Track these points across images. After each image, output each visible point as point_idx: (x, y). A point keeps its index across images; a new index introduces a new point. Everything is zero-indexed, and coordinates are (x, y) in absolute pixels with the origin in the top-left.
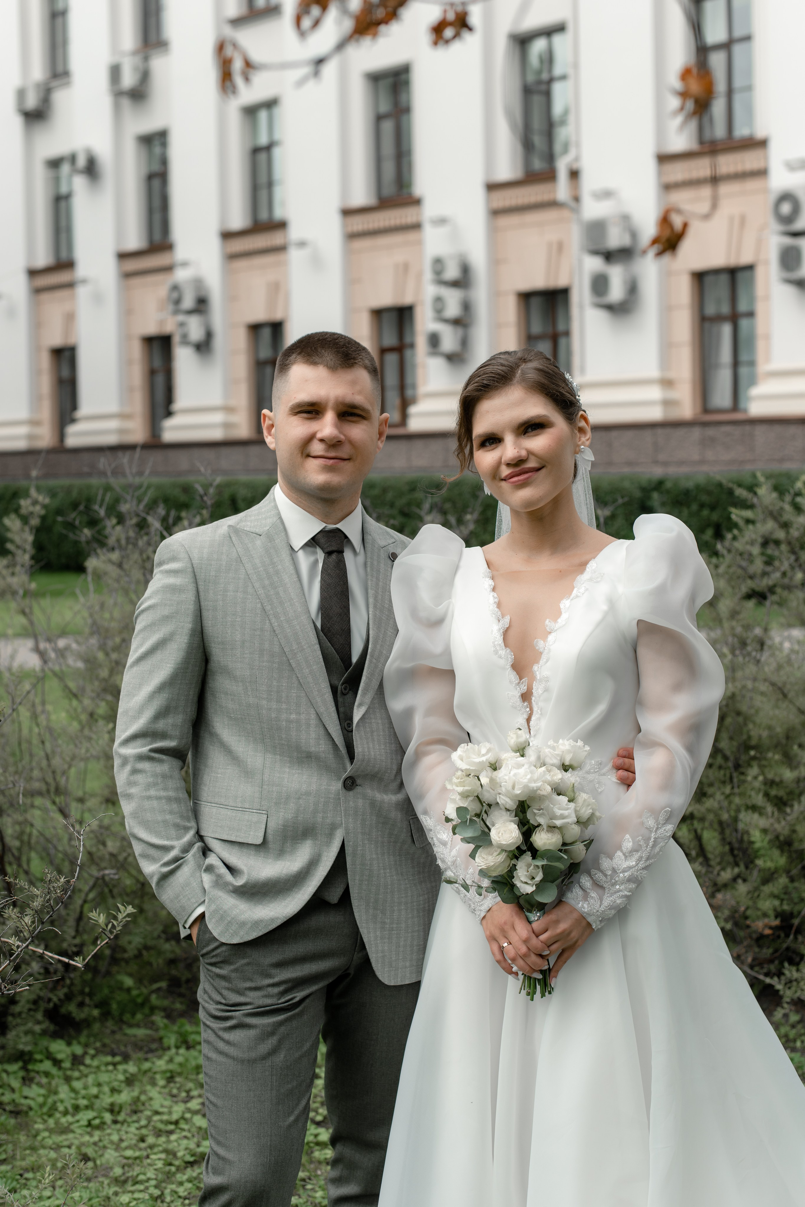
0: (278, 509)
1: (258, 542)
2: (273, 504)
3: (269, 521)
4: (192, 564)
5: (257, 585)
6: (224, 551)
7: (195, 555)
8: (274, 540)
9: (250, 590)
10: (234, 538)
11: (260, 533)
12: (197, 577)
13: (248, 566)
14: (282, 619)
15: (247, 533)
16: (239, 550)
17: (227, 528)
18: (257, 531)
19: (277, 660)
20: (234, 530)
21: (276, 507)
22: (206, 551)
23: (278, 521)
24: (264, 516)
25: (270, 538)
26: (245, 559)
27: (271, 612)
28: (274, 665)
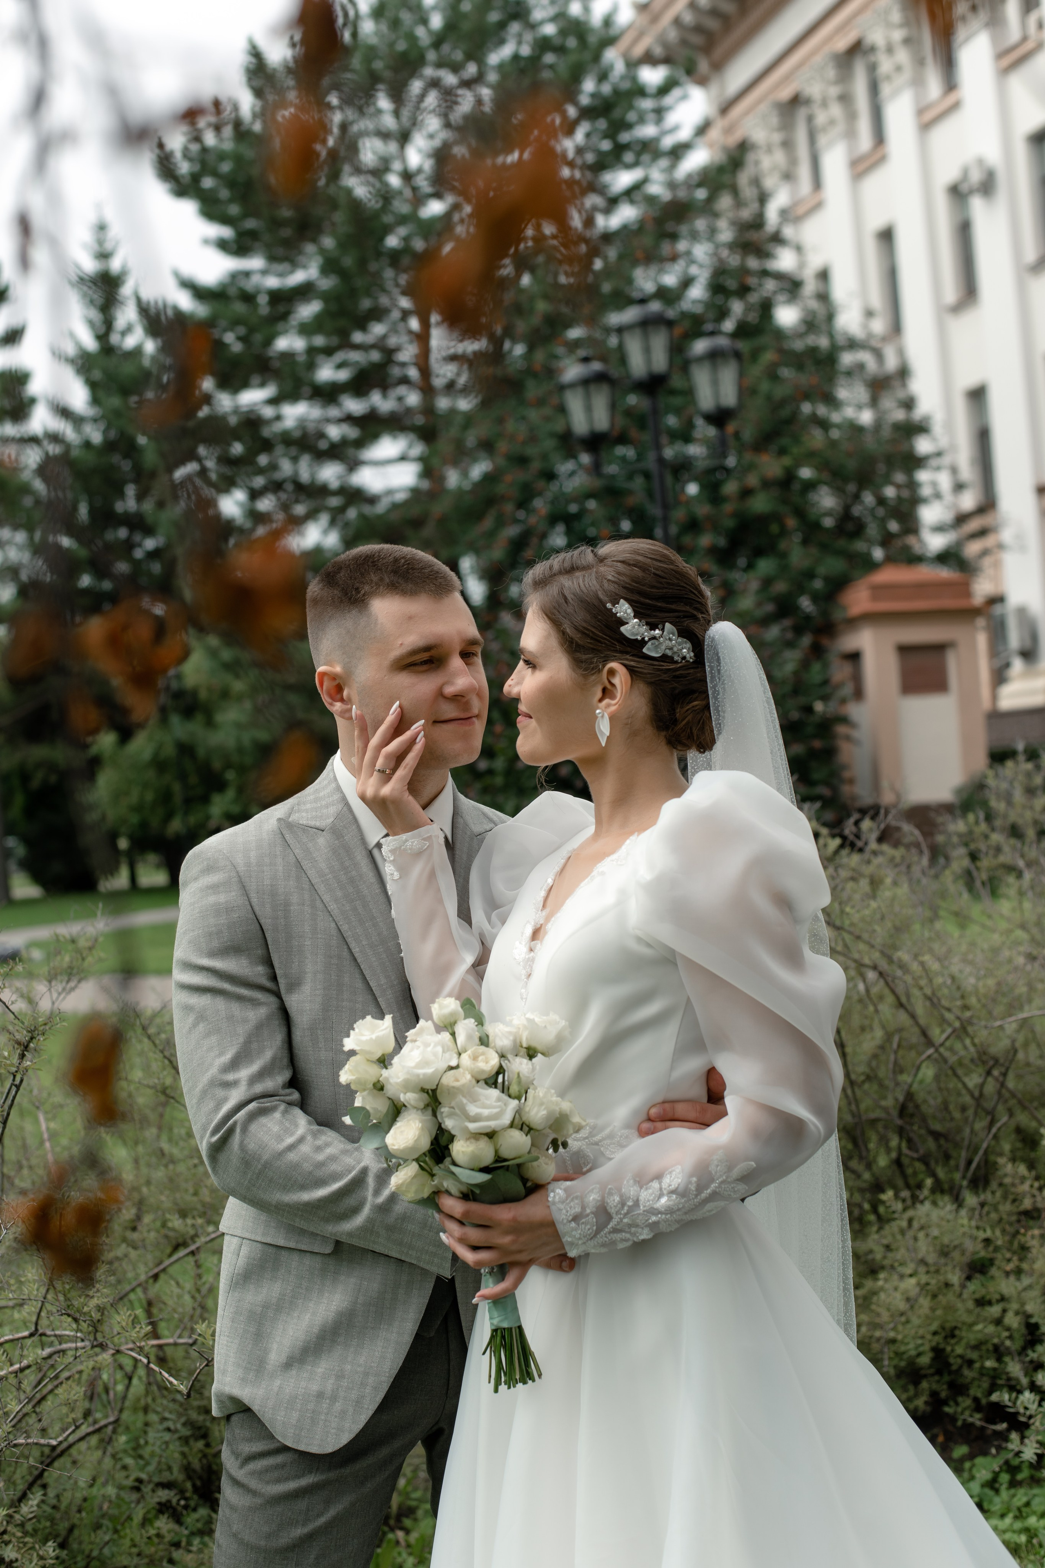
0: (342, 792)
1: (322, 840)
2: (333, 785)
3: (333, 810)
4: (237, 872)
5: (326, 898)
6: (278, 853)
7: (240, 861)
8: (343, 837)
9: (318, 903)
10: (287, 837)
11: (322, 828)
12: (247, 888)
13: (312, 873)
14: (364, 943)
15: (306, 828)
16: (297, 851)
17: (275, 823)
18: (318, 824)
19: (360, 999)
20: (285, 824)
21: (339, 788)
22: (253, 854)
23: (345, 809)
24: (324, 803)
25: (336, 831)
26: (306, 864)
27: (350, 933)
28: (357, 1005)
